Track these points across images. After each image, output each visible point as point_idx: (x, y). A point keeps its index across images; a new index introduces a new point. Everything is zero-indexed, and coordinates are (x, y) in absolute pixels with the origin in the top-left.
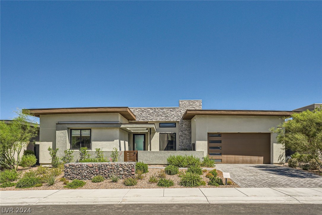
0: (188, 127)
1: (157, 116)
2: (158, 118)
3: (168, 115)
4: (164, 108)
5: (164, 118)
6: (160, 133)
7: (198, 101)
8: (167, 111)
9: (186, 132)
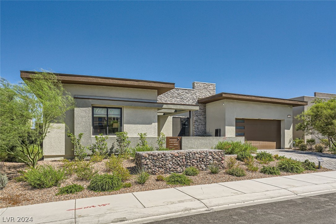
0: (203, 111)
1: (172, 97)
2: (173, 99)
3: (183, 97)
4: (180, 89)
5: (179, 100)
6: (173, 117)
7: (212, 84)
8: (182, 92)
9: (201, 117)
